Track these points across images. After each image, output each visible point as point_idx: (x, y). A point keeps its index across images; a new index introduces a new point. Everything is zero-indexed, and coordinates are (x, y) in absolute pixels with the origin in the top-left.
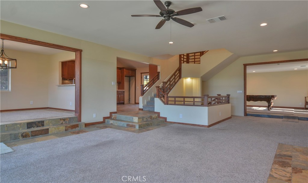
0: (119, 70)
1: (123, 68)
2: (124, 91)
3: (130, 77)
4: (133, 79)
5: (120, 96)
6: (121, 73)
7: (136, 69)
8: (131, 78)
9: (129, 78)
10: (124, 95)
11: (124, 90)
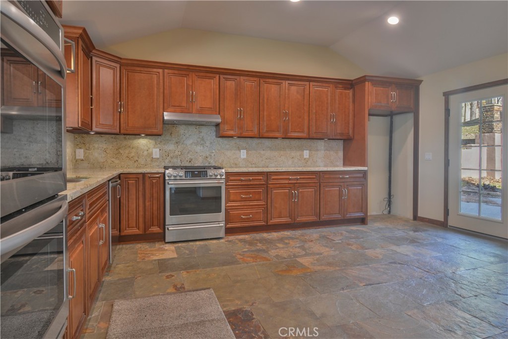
0: (346, 88)
1: (362, 80)
2: (365, 173)
3: (391, 115)
4: (404, 124)
5: (345, 191)
6: (354, 102)
7: (421, 81)
8: (397, 119)
9: (389, 118)
10: (364, 186)
11: (365, 168)
